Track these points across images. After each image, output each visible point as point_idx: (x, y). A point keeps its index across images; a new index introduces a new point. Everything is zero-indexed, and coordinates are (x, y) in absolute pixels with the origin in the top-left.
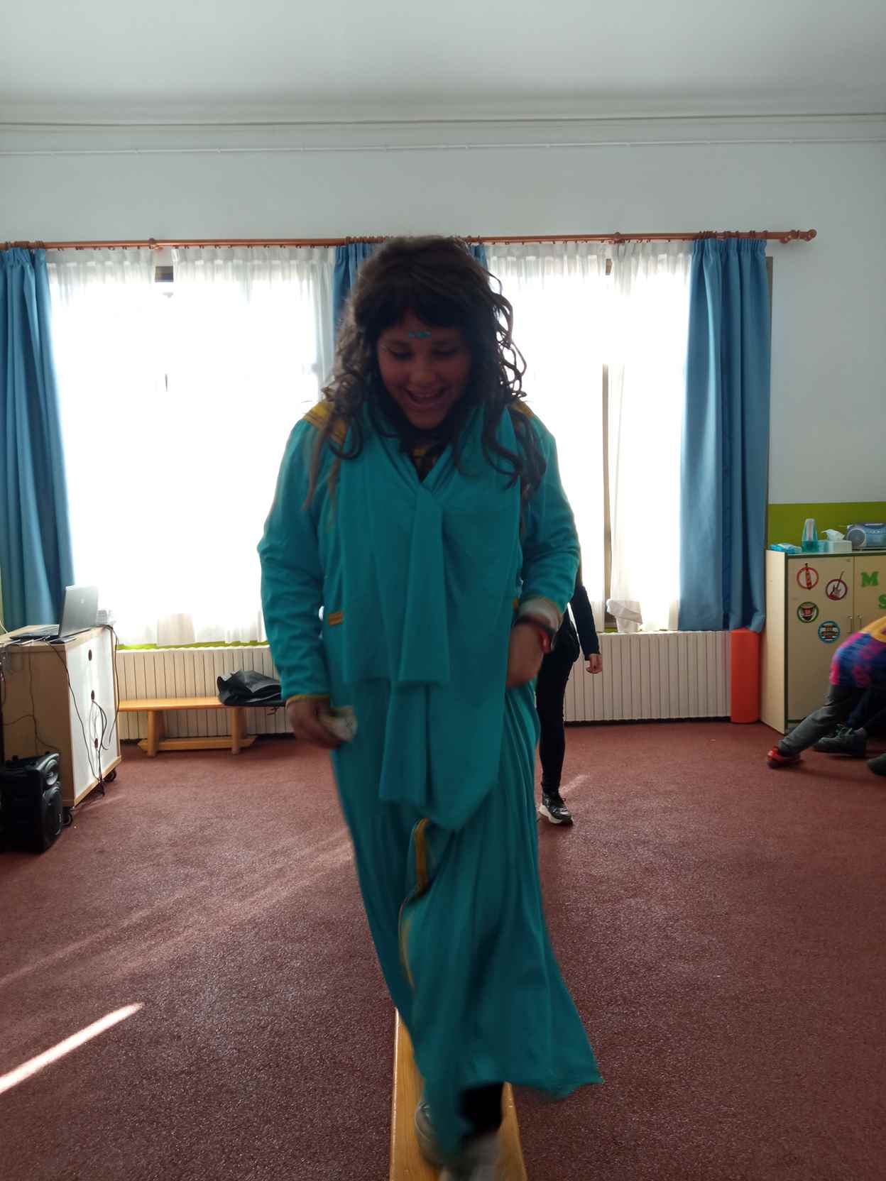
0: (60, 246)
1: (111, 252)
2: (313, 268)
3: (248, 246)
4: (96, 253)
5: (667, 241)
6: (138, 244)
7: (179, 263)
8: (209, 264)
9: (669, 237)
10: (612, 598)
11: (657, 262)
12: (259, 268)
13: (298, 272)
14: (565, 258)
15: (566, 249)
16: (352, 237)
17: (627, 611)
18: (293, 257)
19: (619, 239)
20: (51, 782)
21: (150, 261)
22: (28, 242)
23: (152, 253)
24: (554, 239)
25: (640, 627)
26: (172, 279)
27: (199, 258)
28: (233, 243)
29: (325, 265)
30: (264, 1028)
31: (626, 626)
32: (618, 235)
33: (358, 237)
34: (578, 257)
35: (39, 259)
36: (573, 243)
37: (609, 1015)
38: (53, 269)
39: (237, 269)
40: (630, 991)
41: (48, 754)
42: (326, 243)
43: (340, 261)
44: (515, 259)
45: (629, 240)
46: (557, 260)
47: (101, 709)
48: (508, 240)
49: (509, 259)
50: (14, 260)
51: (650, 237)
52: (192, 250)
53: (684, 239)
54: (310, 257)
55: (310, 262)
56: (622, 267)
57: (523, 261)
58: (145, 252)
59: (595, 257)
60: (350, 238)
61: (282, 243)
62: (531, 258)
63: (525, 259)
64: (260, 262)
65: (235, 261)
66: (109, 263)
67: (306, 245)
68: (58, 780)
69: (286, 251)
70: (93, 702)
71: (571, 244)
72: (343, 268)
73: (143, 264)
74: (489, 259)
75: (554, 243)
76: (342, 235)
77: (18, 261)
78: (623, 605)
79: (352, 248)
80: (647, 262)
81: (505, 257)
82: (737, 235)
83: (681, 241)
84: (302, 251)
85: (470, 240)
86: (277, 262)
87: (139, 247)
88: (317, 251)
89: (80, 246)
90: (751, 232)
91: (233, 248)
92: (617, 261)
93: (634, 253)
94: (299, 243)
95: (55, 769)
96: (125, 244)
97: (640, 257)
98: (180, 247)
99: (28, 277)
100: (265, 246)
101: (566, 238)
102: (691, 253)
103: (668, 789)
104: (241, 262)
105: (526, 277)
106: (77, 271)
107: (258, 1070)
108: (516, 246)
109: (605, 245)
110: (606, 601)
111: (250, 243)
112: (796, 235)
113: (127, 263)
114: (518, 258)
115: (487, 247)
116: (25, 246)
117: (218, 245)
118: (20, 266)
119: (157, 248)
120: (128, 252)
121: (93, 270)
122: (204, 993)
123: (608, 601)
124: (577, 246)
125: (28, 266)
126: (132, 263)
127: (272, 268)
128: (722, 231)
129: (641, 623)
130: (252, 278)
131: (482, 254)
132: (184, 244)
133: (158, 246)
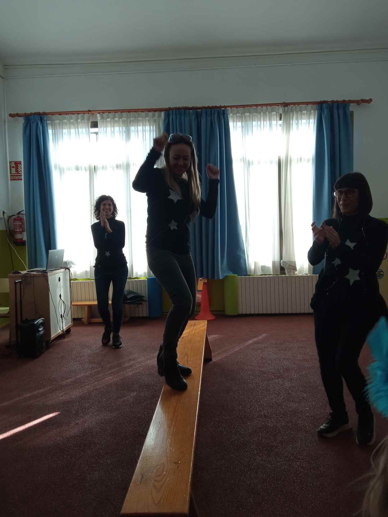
0: (53, 114)
1: (73, 116)
2: (155, 121)
3: (128, 112)
4: (67, 116)
5: (306, 105)
6: (84, 112)
7: (100, 120)
8: (112, 120)
9: (307, 103)
10: (283, 259)
11: (302, 114)
12: (133, 121)
13: (149, 122)
14: (262, 113)
15: (262, 110)
16: (171, 107)
17: (290, 265)
18: (147, 116)
19: (285, 105)
20: (40, 329)
21: (88, 119)
22: (39, 112)
23: (89, 116)
24: (257, 105)
25: (296, 272)
26: (98, 127)
27: (108, 118)
28: (122, 111)
29: (160, 119)
30: (113, 422)
31: (289, 272)
32: (284, 103)
33: (173, 107)
34: (267, 113)
35: (44, 119)
36: (266, 107)
37: (257, 421)
38: (50, 123)
39: (124, 122)
40: (268, 413)
41: (40, 318)
42: (160, 110)
43: (166, 117)
44: (240, 114)
45: (290, 105)
46: (259, 115)
47: (63, 302)
48: (237, 107)
49: (238, 114)
50: (34, 120)
51: (299, 104)
52: (105, 115)
53: (314, 104)
54: (154, 116)
55: (154, 118)
56: (287, 116)
58: (86, 116)
59: (275, 113)
60: (170, 107)
61: (143, 110)
62: (247, 114)
63: (244, 114)
64: (133, 119)
65: (123, 119)
66: (72, 121)
67: (152, 111)
68: (43, 329)
69: (144, 114)
70: (60, 299)
71: (264, 108)
72: (167, 120)
73: (86, 121)
74: (229, 115)
75: (257, 107)
76: (167, 106)
77: (36, 121)
78: (288, 263)
79: (171, 112)
80: (297, 115)
81: (236, 114)
82: (337, 101)
83: (312, 105)
84: (151, 114)
85: (221, 107)
86: (141, 119)
87: (84, 113)
88: (156, 113)
89: (60, 113)
90: (343, 100)
91: (123, 113)
92: (284, 114)
93: (292, 111)
94: (149, 110)
95: (42, 324)
96: (78, 113)
97: (294, 112)
98: (101, 113)
99: (39, 126)
100: (135, 112)
101: (262, 105)
102: (317, 110)
103: (303, 339)
104: (125, 119)
105: (245, 121)
106: (59, 124)
107: (107, 436)
108: (240, 109)
109: (279, 108)
110: (281, 261)
111: (129, 111)
112: (363, 101)
113: (79, 120)
114: (242, 114)
115: (228, 110)
116: (39, 114)
117: (116, 112)
118: (36, 122)
119: (91, 114)
120: (79, 116)
121: (66, 124)
122: (91, 409)
123: (282, 261)
124: (267, 108)
125: (39, 122)
126: (81, 120)
127: (138, 121)
128: (331, 100)
129: (296, 271)
130: (130, 126)
131: (226, 113)
132: (102, 112)
133: (92, 113)
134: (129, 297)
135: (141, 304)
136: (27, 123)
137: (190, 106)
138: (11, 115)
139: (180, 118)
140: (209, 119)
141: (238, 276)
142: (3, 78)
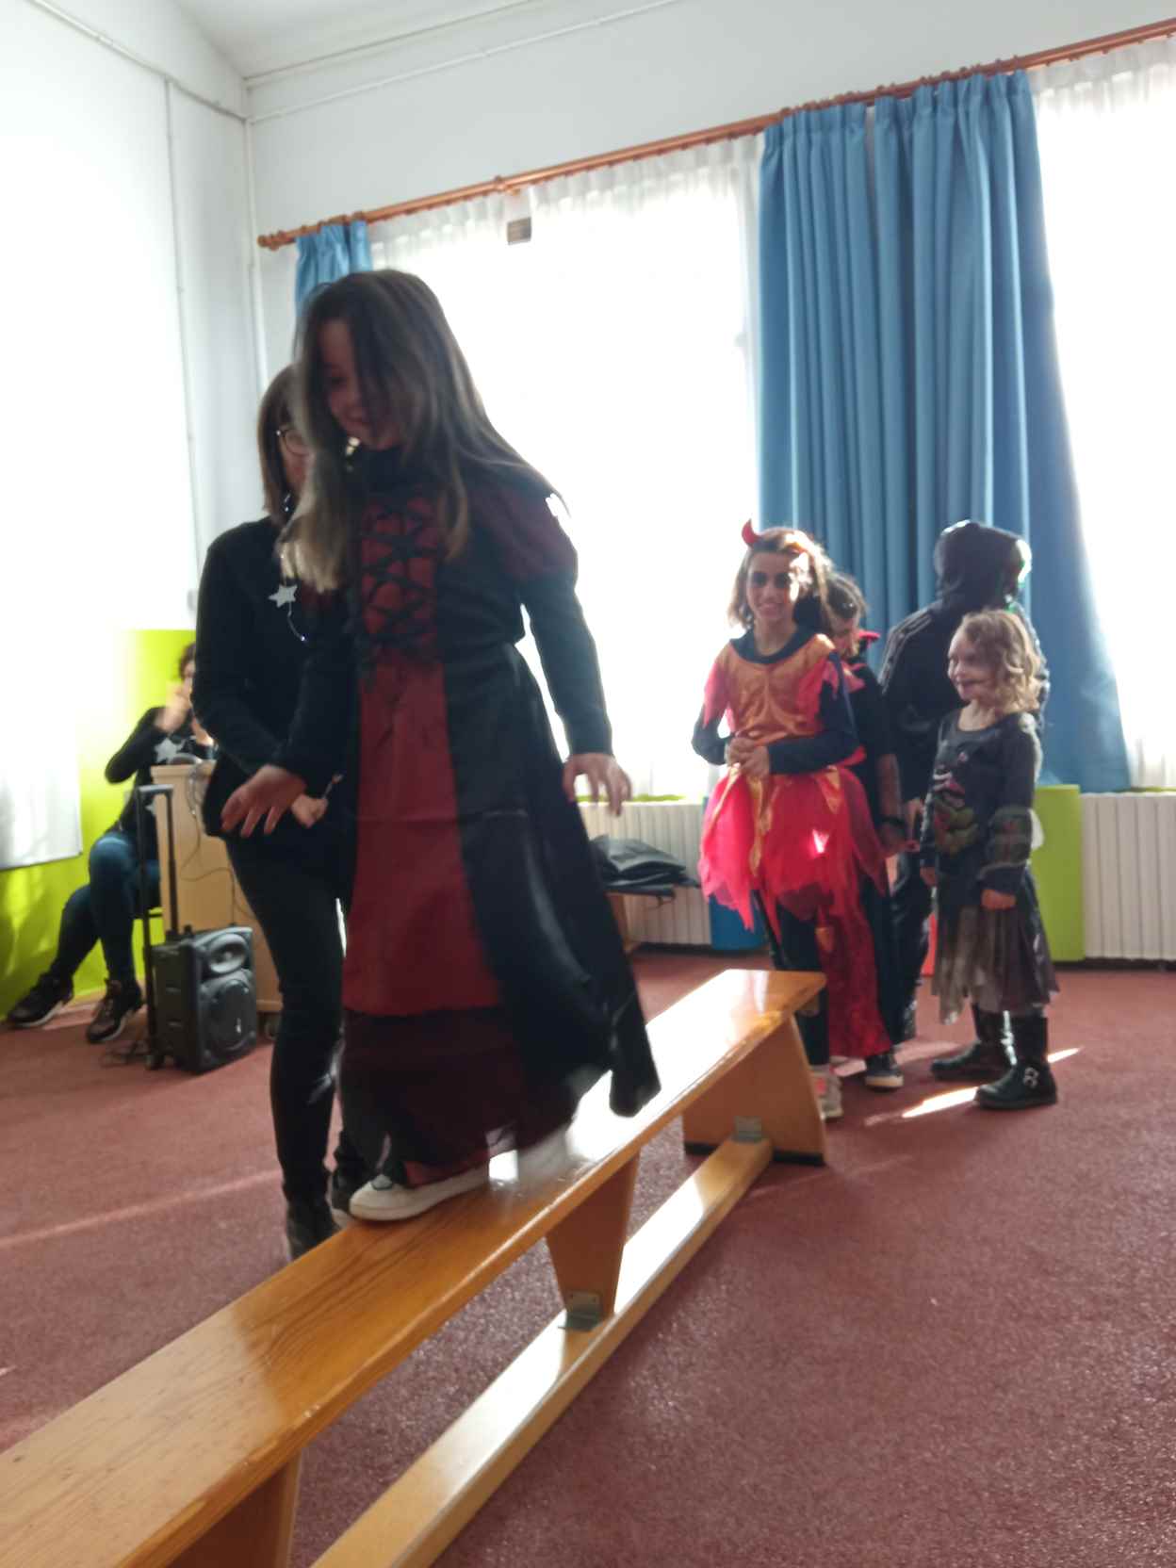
0: (385, 215)
2: (734, 174)
3: (635, 160)
4: (431, 214)
6: (483, 189)
7: (538, 209)
8: (579, 201)
12: (651, 191)
16: (791, 106)
18: (701, 162)
21: (499, 214)
22: (344, 216)
23: (502, 201)
26: (531, 236)
27: (565, 194)
33: (799, 105)
35: (355, 235)
39: (619, 199)
42: (751, 128)
43: (771, 149)
44: (1089, 85)
48: (1073, 52)
49: (1079, 88)
50: (326, 242)
52: (552, 186)
54: (728, 157)
55: (729, 167)
57: (1105, 85)
58: (491, 201)
60: (787, 108)
61: (685, 143)
62: (1123, 77)
63: (1110, 80)
64: (653, 182)
65: (616, 188)
66: (447, 228)
67: (722, 137)
69: (688, 156)
72: (774, 161)
73: (491, 221)
74: (1038, 93)
76: (773, 107)
77: (331, 247)
79: (788, 125)
81: (1071, 85)
84: (715, 149)
85: (999, 66)
86: (677, 177)
87: (484, 194)
88: (738, 144)
91: (615, 166)
94: (709, 138)
96: (466, 194)
98: (539, 182)
99: (338, 260)
104: (624, 188)
106: (408, 248)
108: (1090, 62)
113: (470, 222)
114: (1097, 81)
115: (1034, 72)
116: (342, 222)
117: (592, 167)
119: (507, 190)
120: (471, 204)
121: (428, 244)
126: (477, 221)
127: (669, 187)
131: (1020, 87)
132: (544, 177)
133: (510, 186)
134: (622, 866)
135: (671, 894)
136: (308, 259)
137: (868, 86)
138: (263, 242)
139: (826, 144)
140: (946, 123)
141: (1083, 790)
142: (243, 121)
